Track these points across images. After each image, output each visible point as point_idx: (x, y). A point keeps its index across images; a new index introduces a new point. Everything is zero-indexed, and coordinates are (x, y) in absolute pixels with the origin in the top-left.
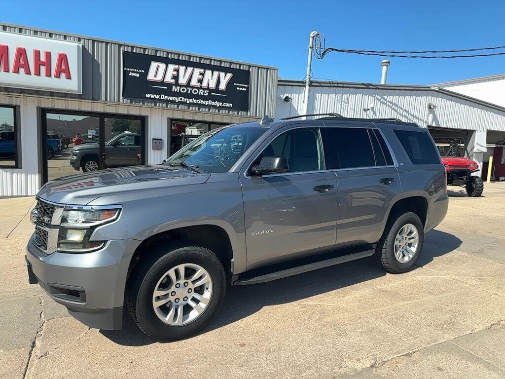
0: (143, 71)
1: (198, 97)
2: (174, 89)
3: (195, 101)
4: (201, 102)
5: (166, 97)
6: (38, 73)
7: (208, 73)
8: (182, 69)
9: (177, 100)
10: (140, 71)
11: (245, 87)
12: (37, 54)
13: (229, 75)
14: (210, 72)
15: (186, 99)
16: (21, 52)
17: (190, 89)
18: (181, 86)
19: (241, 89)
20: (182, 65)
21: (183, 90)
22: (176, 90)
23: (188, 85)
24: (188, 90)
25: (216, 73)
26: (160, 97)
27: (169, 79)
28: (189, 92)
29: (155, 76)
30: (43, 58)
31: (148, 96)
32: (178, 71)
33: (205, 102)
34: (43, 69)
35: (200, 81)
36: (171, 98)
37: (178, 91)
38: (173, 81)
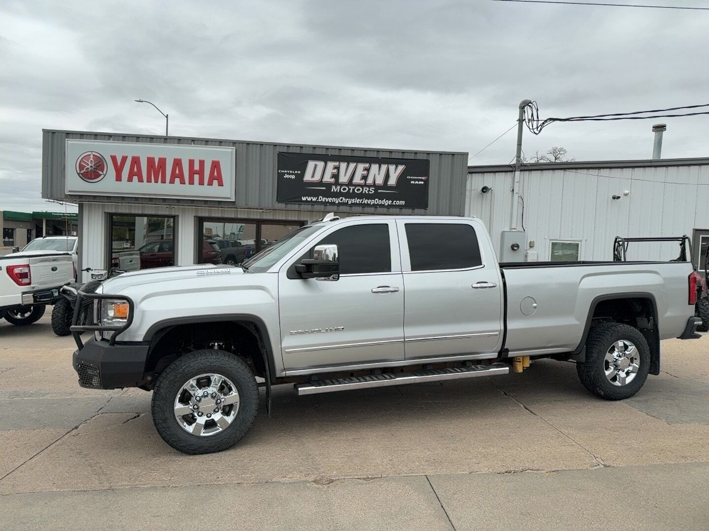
0: (299, 172)
1: (361, 196)
2: (334, 189)
3: (358, 201)
4: (365, 201)
5: (324, 199)
6: (191, 182)
7: (375, 167)
8: (343, 165)
9: (337, 201)
10: (296, 172)
11: (421, 180)
12: (191, 163)
13: (401, 168)
14: (377, 165)
15: (347, 199)
16: (177, 163)
17: (352, 188)
18: (342, 185)
19: (417, 182)
20: (344, 161)
21: (344, 189)
22: (335, 191)
23: (350, 183)
24: (349, 189)
25: (384, 167)
26: (318, 199)
27: (328, 178)
28: (351, 192)
29: (313, 176)
30: (197, 167)
31: (304, 199)
32: (338, 168)
33: (370, 201)
34: (196, 177)
35: (365, 178)
36: (330, 200)
37: (338, 191)
38: (333, 180)
